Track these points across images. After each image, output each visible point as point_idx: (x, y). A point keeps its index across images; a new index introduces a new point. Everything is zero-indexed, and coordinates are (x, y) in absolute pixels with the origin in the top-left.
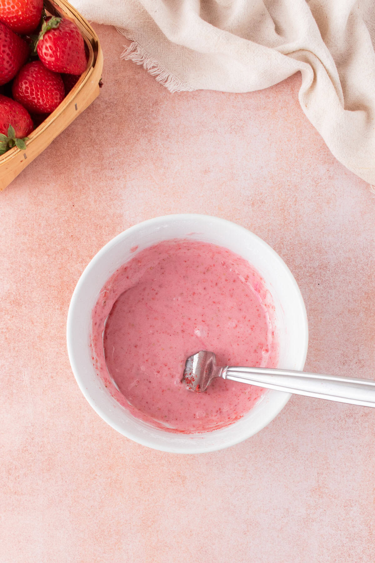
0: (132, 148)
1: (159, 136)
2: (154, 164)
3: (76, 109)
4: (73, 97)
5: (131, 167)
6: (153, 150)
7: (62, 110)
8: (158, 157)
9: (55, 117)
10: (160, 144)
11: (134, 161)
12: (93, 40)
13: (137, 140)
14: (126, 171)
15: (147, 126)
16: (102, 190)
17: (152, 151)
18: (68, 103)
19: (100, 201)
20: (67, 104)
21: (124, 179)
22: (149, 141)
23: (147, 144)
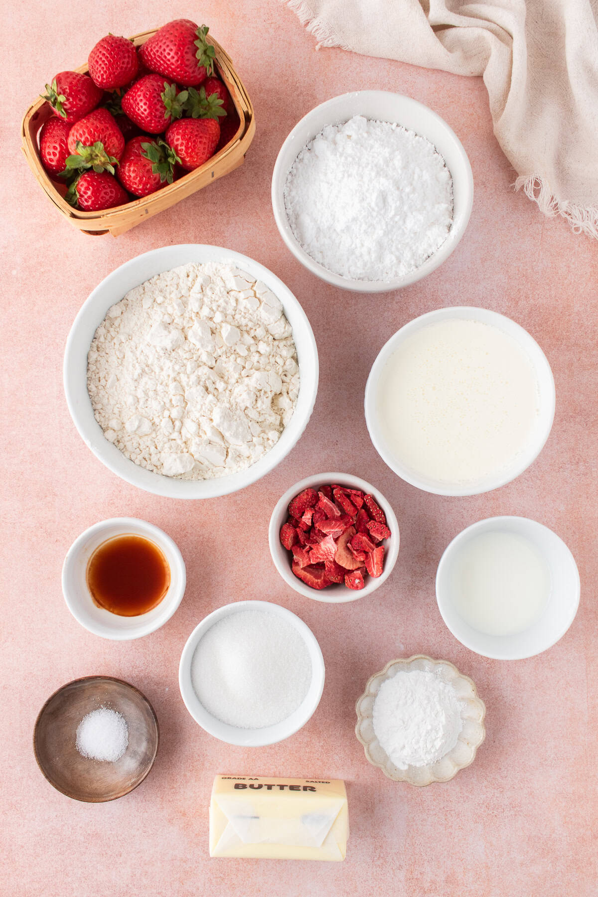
0: (237, 182)
1: (267, 169)
2: (260, 199)
3: (213, 176)
4: (211, 165)
5: (235, 202)
6: (260, 184)
7: (196, 176)
8: (265, 192)
9: (187, 181)
10: (268, 178)
11: (239, 196)
12: (248, 112)
13: (243, 173)
14: (229, 205)
15: (254, 158)
16: (204, 226)
17: (258, 186)
18: (205, 170)
19: (200, 237)
20: (203, 171)
21: (227, 214)
22: (256, 174)
23: (253, 177)
